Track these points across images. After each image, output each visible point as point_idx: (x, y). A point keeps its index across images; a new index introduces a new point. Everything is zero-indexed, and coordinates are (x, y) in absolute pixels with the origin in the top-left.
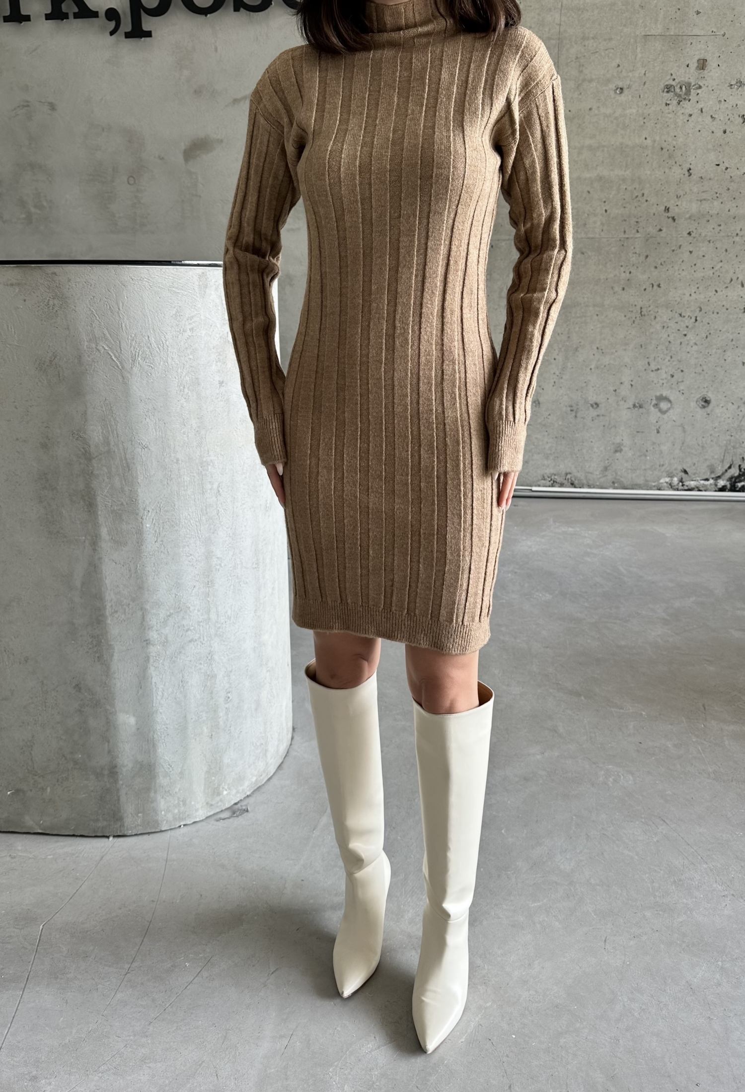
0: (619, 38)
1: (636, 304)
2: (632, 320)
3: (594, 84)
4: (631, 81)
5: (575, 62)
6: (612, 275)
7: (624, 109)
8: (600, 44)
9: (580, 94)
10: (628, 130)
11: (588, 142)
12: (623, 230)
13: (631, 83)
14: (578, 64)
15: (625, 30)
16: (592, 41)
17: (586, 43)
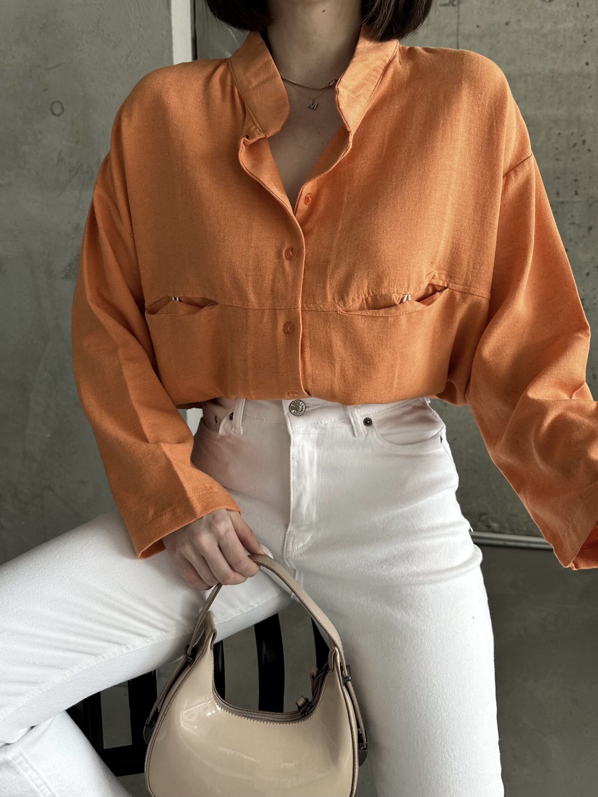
7: (554, 22)
10: (562, 52)
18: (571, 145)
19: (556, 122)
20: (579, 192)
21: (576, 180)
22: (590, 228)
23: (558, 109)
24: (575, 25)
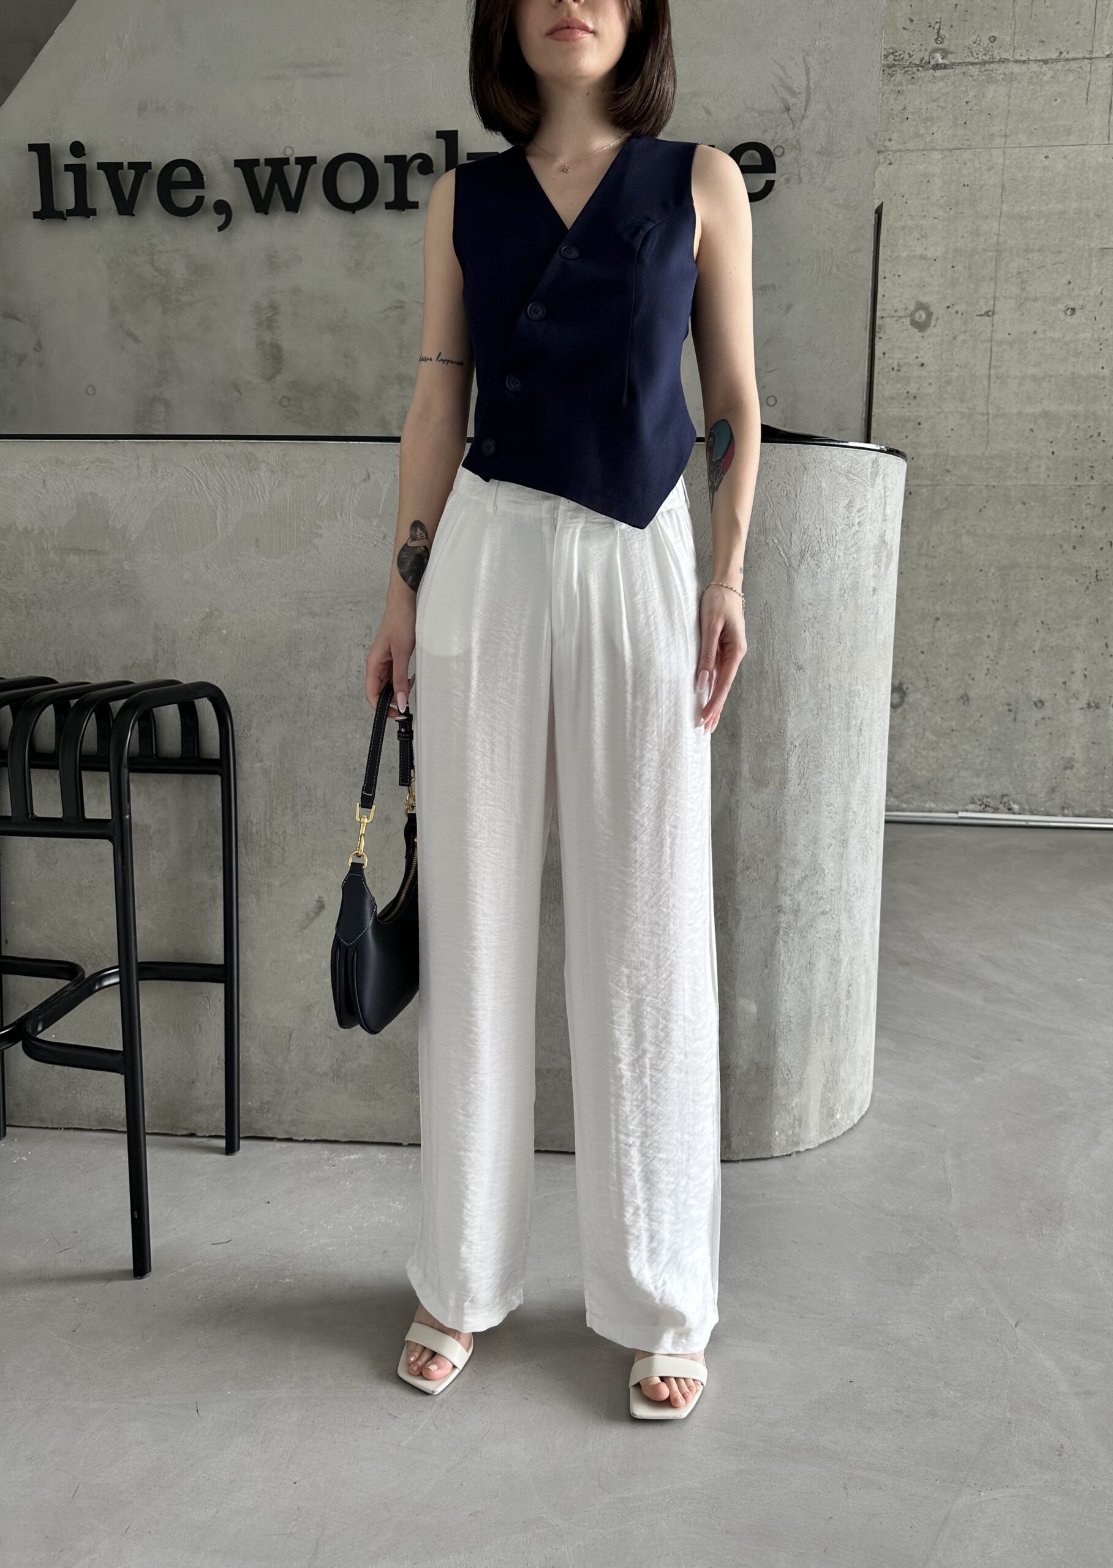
0: (1071, 251)
1: (1091, 565)
2: (1085, 586)
3: (1039, 304)
4: (1084, 300)
5: (1017, 278)
6: (1061, 531)
7: (1075, 333)
8: (1047, 256)
9: (1023, 314)
10: (1081, 358)
11: (1031, 371)
12: (1074, 476)
13: (1085, 303)
14: (1020, 280)
15: (1078, 242)
16: (1038, 254)
17: (1030, 256)
18: (1088, 436)
19: (1075, 416)
20: (1094, 477)
21: (1091, 467)
22: (1104, 508)
23: (1077, 405)
24: (1093, 335)
